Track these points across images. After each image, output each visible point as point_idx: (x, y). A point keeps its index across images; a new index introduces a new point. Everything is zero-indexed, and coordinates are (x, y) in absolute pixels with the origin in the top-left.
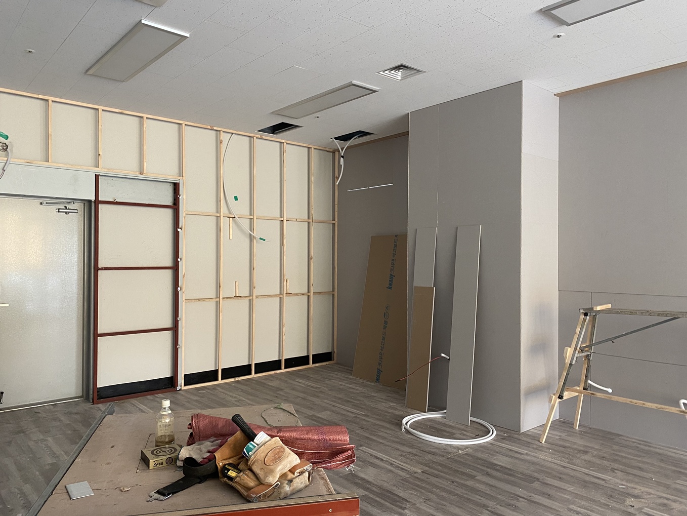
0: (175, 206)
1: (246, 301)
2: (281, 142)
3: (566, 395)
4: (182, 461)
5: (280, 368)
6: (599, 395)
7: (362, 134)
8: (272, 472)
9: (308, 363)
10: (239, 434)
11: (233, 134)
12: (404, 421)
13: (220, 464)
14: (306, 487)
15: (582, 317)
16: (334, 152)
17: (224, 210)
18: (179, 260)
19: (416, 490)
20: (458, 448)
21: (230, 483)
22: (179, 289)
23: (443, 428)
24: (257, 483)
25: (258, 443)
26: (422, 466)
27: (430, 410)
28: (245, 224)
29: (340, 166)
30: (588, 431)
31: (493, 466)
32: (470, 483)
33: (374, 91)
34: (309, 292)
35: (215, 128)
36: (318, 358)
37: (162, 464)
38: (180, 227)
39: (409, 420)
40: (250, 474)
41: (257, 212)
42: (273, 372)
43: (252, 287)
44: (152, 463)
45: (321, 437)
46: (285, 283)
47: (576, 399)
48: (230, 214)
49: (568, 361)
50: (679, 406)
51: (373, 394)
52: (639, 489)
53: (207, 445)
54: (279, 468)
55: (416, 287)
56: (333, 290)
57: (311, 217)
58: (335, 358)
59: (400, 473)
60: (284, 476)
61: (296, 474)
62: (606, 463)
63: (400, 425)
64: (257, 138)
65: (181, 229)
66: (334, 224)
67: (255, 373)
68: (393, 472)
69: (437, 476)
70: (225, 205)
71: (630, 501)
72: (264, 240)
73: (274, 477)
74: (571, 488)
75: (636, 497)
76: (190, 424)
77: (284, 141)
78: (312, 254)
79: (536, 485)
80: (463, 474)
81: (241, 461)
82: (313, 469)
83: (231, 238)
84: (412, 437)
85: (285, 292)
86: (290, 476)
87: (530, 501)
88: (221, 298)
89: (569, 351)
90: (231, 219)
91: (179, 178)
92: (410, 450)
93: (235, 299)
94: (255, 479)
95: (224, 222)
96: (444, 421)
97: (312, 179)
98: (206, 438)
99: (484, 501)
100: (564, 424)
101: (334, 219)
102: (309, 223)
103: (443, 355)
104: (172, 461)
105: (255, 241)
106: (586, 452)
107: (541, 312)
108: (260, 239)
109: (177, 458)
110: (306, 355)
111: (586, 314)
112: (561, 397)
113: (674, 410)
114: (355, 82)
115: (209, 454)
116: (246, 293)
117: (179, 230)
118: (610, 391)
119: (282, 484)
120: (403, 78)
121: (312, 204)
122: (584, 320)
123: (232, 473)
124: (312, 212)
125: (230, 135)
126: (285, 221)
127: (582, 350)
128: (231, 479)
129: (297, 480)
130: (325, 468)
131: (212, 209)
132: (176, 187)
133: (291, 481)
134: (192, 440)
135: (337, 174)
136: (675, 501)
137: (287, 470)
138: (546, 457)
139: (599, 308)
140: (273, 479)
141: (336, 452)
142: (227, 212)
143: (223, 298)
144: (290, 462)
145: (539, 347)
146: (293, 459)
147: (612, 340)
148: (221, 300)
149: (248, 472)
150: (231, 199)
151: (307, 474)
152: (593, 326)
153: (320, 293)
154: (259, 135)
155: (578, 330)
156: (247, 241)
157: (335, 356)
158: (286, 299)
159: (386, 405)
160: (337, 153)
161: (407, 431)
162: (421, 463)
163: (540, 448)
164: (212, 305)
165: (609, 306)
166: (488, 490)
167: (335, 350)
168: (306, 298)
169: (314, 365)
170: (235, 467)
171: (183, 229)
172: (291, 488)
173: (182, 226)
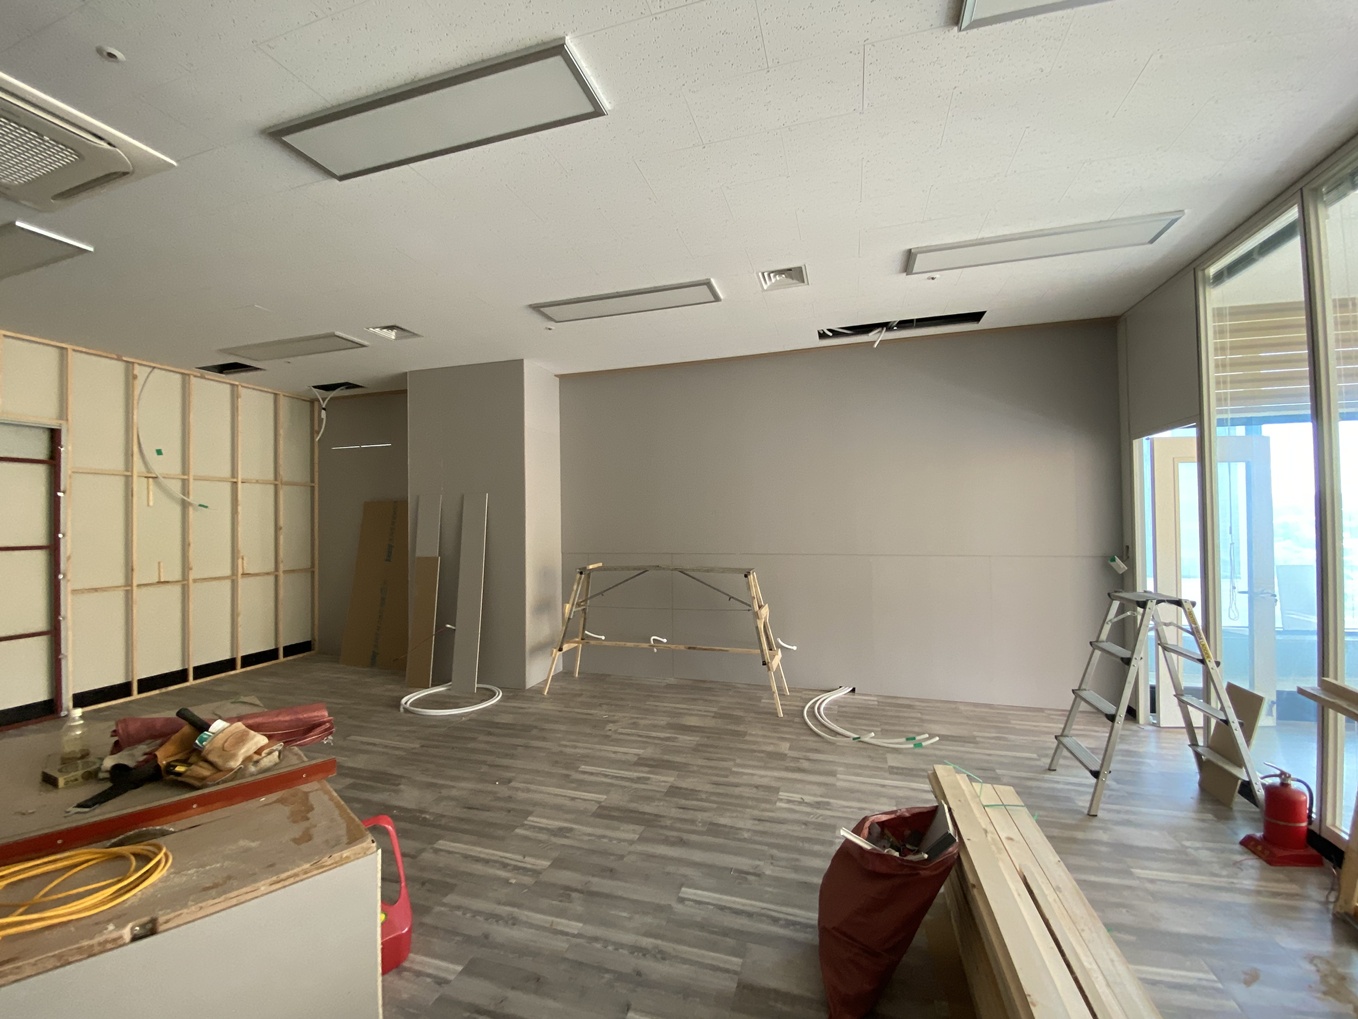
0: (53, 461)
1: (177, 589)
2: (232, 385)
3: (566, 647)
4: (107, 771)
5: (234, 668)
6: (592, 642)
7: (349, 386)
8: (233, 756)
9: (277, 658)
10: (187, 729)
11: (154, 368)
12: (404, 701)
13: (163, 762)
14: (276, 764)
15: (578, 575)
16: (313, 401)
17: (138, 466)
18: (60, 536)
19: (413, 765)
20: (461, 715)
21: (180, 779)
22: (61, 577)
23: (448, 700)
24: (214, 771)
25: (214, 731)
26: (419, 741)
27: (433, 685)
28: (175, 487)
29: (321, 420)
30: (585, 676)
31: (497, 725)
32: (471, 745)
33: (363, 346)
34: (277, 568)
35: (125, 359)
36: (290, 650)
37: (76, 780)
38: (62, 488)
39: (408, 700)
40: (205, 765)
41: (195, 469)
42: (223, 675)
43: (186, 567)
44: (61, 782)
45: (293, 717)
46: (240, 561)
47: (576, 648)
48: (149, 471)
49: (567, 615)
50: (650, 642)
51: (367, 680)
52: (618, 715)
53: (143, 748)
54: (243, 751)
55: (419, 558)
56: (313, 565)
57: (279, 479)
58: (317, 649)
59: (397, 752)
60: (248, 759)
61: (263, 754)
62: (595, 700)
63: (397, 705)
64: (195, 376)
65: (64, 492)
66: (313, 488)
67: (195, 679)
68: (387, 754)
69: (437, 747)
70: (141, 461)
71: (610, 726)
72: (206, 507)
73: (237, 760)
74: (563, 728)
75: (613, 722)
76: (114, 731)
77: (237, 383)
78: (281, 523)
79: (534, 732)
80: (466, 738)
81: (192, 752)
82: (284, 747)
83: (151, 504)
84: (411, 715)
85: (240, 571)
86: (256, 757)
87: (526, 747)
88: (135, 584)
89: (568, 606)
90: (151, 480)
91: (61, 422)
92: (408, 728)
93: (160, 585)
94: (211, 768)
95: (139, 485)
96: (450, 693)
97: (281, 432)
98: (140, 741)
99: (483, 757)
100: (566, 674)
101: (312, 481)
102: (276, 486)
103: (448, 626)
104: (91, 776)
105: (191, 509)
106: (580, 695)
107: (545, 574)
108: (200, 505)
109: (99, 770)
110: (273, 647)
111: (581, 573)
112: (560, 650)
113: (645, 645)
114: (338, 333)
115: (145, 757)
116: (177, 576)
117: (59, 494)
118: (603, 638)
119: (246, 766)
120: (397, 338)
121: (281, 461)
122: (580, 578)
123: (180, 769)
124: (281, 473)
125: (149, 370)
126: (240, 483)
127: (578, 605)
128: (179, 774)
129: (265, 759)
130: (297, 745)
131: (118, 464)
132: (54, 435)
133: (257, 762)
134: (117, 748)
135: (316, 428)
136: (642, 719)
137: (251, 752)
138: (547, 707)
139: (591, 567)
140: (235, 764)
141: (311, 727)
142: (143, 469)
143: (139, 586)
144: (256, 743)
145: (544, 606)
146: (260, 740)
147: (602, 593)
148: (135, 588)
149: (201, 763)
150: (150, 454)
151: (277, 753)
152: (588, 583)
153: (293, 571)
154: (198, 373)
155: (575, 587)
156: (178, 509)
157: (316, 646)
158: (241, 582)
159: (380, 687)
160: (316, 404)
161: (406, 711)
162: (419, 739)
163: (543, 699)
164: (120, 595)
165: (600, 564)
166: (488, 747)
167: (317, 638)
168: (271, 579)
169: (286, 659)
170: (184, 762)
171: (68, 492)
172: (258, 768)
173: (65, 487)
